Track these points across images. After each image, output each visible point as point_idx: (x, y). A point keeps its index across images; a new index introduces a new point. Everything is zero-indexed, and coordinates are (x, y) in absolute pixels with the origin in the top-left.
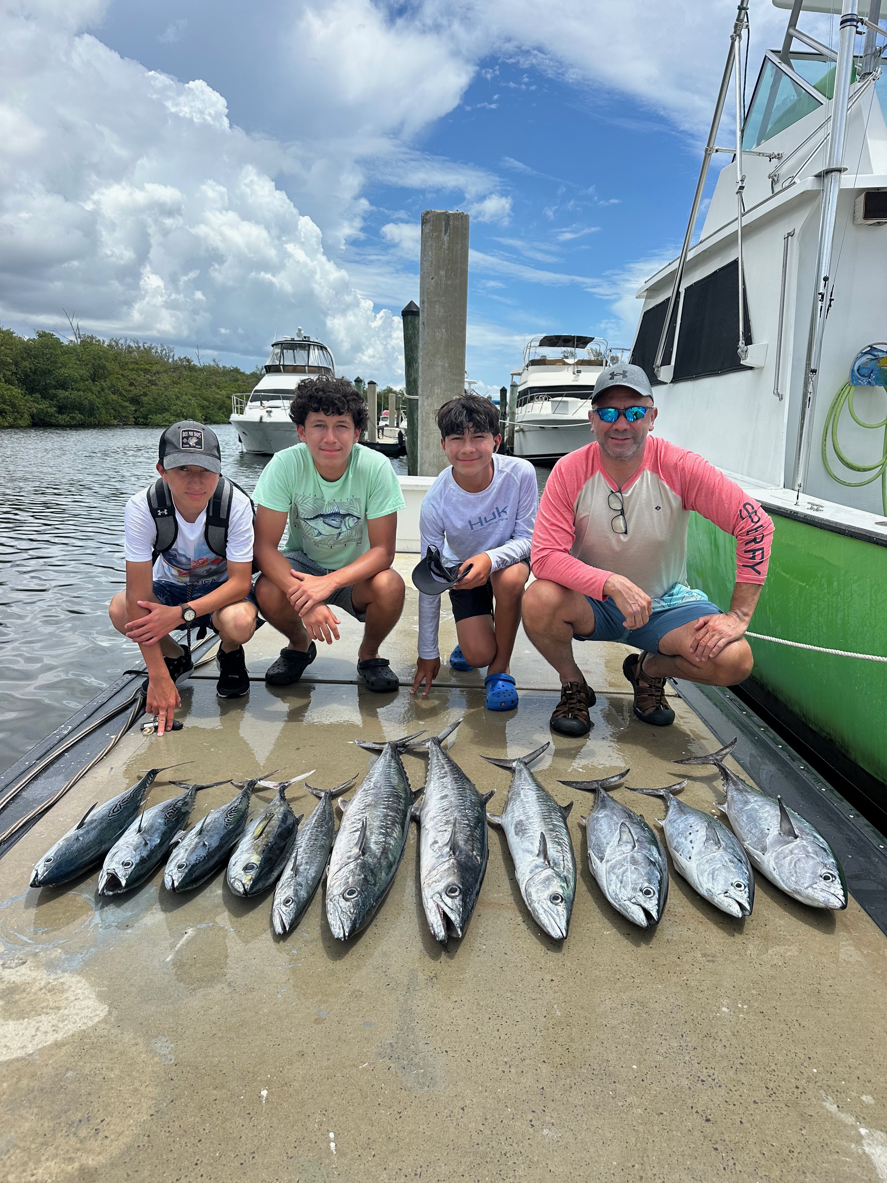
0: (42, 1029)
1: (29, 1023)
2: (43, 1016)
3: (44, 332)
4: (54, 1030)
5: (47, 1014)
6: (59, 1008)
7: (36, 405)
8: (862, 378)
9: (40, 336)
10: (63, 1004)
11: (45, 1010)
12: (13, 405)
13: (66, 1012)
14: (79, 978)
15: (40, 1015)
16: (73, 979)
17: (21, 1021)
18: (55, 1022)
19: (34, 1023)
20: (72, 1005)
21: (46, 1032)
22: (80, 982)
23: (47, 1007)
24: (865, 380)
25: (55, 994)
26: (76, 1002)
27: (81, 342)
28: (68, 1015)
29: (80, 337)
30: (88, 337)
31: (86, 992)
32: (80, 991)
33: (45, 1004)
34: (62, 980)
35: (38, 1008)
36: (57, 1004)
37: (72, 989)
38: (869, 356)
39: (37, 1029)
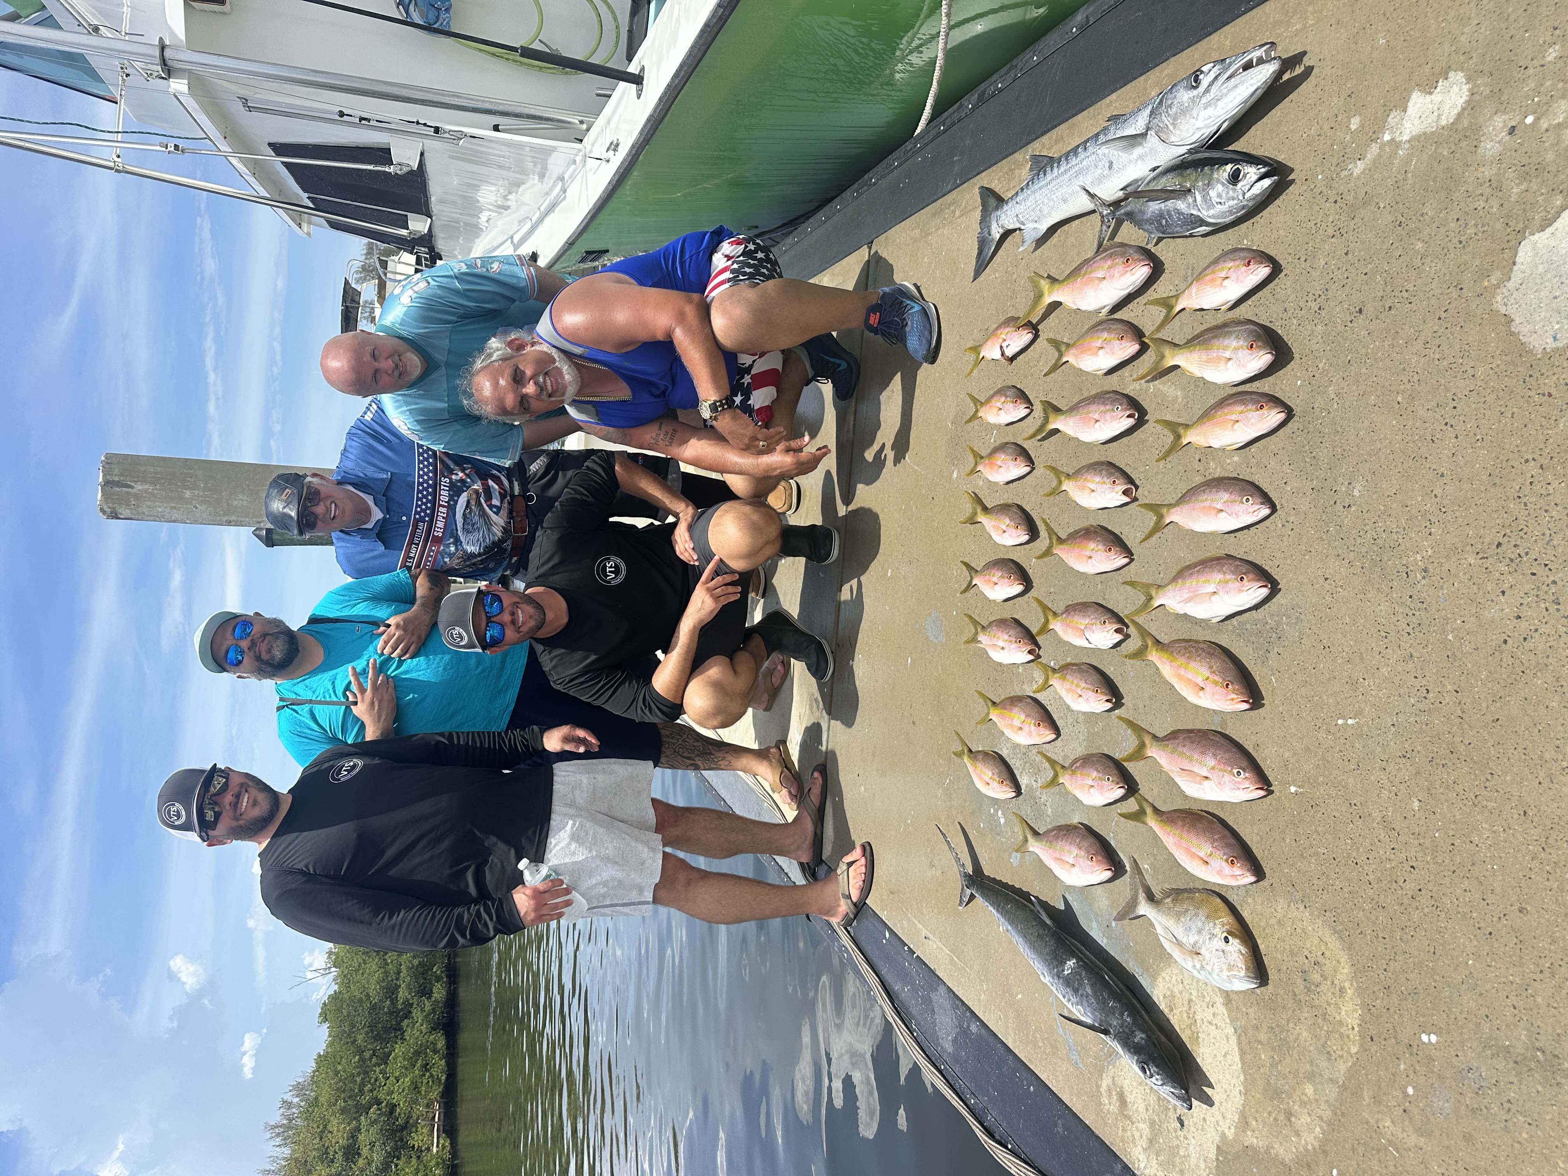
0: (1210, 1018)
1: (1204, 1032)
2: (1196, 1017)
3: (321, 1015)
4: (1213, 1006)
5: (1195, 1013)
6: (1190, 1001)
7: (418, 1024)
8: (441, 20)
9: (325, 1020)
10: (1186, 996)
11: (1191, 1016)
12: (417, 1053)
13: (1195, 993)
14: (1160, 979)
15: (1196, 1021)
16: (1161, 985)
17: (1200, 1040)
18: (1204, 1005)
19: (1204, 1027)
20: (1187, 987)
21: (1214, 1014)
22: (1164, 978)
23: (1188, 1013)
24: (443, 15)
25: (1174, 1004)
26: (1185, 983)
27: (335, 966)
28: (1198, 991)
29: (330, 968)
30: (329, 957)
31: (1175, 972)
32: (1174, 978)
33: (1185, 1015)
34: (1161, 998)
35: (1188, 1022)
36: (1186, 1003)
37: (1171, 987)
38: (412, 8)
39: (1210, 1023)
